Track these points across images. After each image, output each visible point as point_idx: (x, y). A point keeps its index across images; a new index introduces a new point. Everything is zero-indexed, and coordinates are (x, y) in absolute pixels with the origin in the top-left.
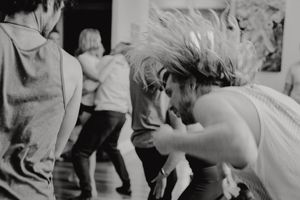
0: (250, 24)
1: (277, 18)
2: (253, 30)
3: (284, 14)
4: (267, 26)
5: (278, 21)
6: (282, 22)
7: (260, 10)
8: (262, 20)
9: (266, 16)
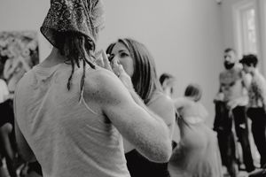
0: (10, 53)
1: (32, 46)
2: (13, 57)
3: (37, 43)
4: (24, 54)
5: (34, 48)
6: (37, 49)
7: (17, 40)
8: (20, 49)
9: (22, 45)
